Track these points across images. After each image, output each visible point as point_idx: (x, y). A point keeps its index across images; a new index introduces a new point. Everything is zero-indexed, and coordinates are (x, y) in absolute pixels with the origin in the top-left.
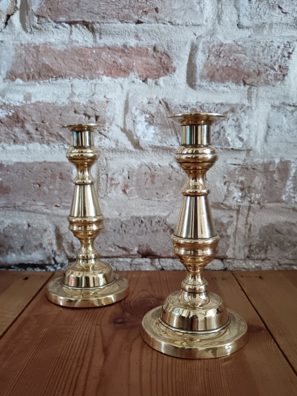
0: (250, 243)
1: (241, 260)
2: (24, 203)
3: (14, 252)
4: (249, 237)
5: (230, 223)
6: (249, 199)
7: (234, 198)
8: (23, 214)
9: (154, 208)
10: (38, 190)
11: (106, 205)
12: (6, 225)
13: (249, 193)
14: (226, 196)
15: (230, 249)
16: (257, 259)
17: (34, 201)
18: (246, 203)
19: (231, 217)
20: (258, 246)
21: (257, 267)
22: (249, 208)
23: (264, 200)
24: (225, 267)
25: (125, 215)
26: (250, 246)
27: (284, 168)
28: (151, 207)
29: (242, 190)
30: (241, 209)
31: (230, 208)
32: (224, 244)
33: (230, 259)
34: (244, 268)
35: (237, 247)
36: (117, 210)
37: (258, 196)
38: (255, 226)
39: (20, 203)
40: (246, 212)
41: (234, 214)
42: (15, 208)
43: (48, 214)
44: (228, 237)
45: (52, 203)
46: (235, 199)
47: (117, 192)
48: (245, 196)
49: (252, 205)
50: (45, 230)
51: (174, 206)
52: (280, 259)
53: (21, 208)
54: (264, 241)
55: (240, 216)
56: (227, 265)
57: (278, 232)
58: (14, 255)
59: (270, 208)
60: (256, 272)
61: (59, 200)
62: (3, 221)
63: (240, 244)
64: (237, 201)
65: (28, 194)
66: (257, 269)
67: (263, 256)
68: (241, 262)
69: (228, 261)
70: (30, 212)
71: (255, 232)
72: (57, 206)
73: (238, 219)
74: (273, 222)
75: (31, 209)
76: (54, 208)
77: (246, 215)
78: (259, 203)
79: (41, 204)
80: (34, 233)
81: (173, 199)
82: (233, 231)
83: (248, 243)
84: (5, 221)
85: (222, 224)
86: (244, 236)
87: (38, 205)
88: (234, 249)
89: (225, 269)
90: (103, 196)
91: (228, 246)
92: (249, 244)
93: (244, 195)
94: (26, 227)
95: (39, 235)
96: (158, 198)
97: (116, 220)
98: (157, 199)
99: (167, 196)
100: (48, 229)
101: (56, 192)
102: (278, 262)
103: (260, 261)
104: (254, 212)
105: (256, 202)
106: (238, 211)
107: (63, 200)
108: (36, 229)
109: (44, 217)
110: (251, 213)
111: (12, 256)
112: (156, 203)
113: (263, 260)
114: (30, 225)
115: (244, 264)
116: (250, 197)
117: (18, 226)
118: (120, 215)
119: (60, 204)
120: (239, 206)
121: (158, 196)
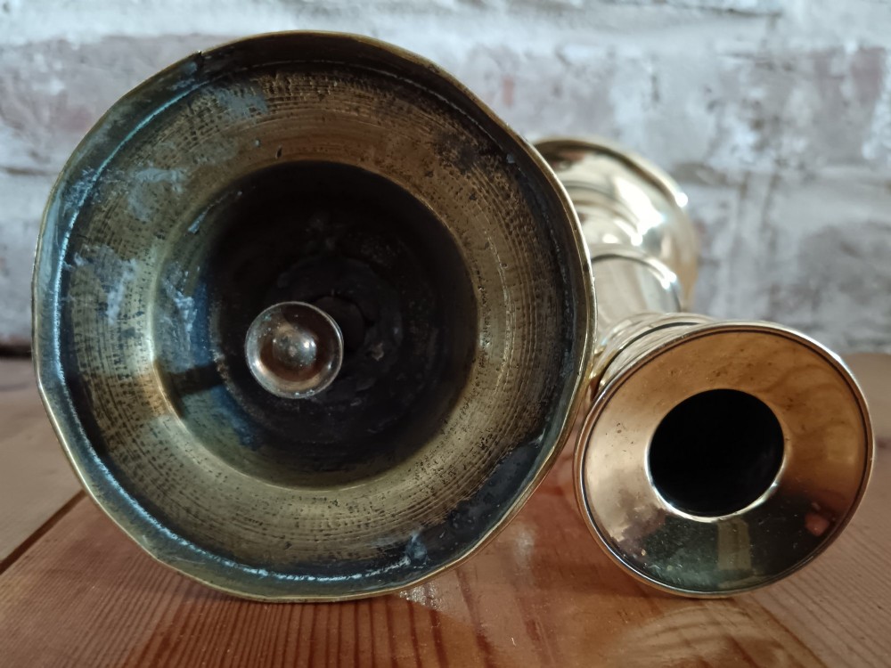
0: (774, 281)
4: (769, 266)
6: (775, 154)
7: (734, 150)
13: (774, 136)
14: (713, 145)
18: (765, 165)
19: (725, 206)
22: (775, 182)
23: (815, 157)
26: (774, 291)
27: (869, 67)
29: (757, 125)
30: (751, 182)
31: (722, 180)
32: (704, 285)
37: (800, 144)
38: (785, 234)
41: (732, 198)
44: (715, 263)
48: (765, 145)
49: (784, 172)
52: (849, 325)
54: (810, 277)
57: (847, 251)
63: (746, 283)
64: (741, 160)
73: (741, 212)
82: (729, 247)
83: (767, 283)
85: (702, 225)
86: (757, 263)
91: (712, 291)
92: (771, 287)
93: (760, 143)
104: (784, 194)
105: (794, 163)
106: (744, 188)
110: (775, 197)
116: (778, 148)
120: (748, 175)
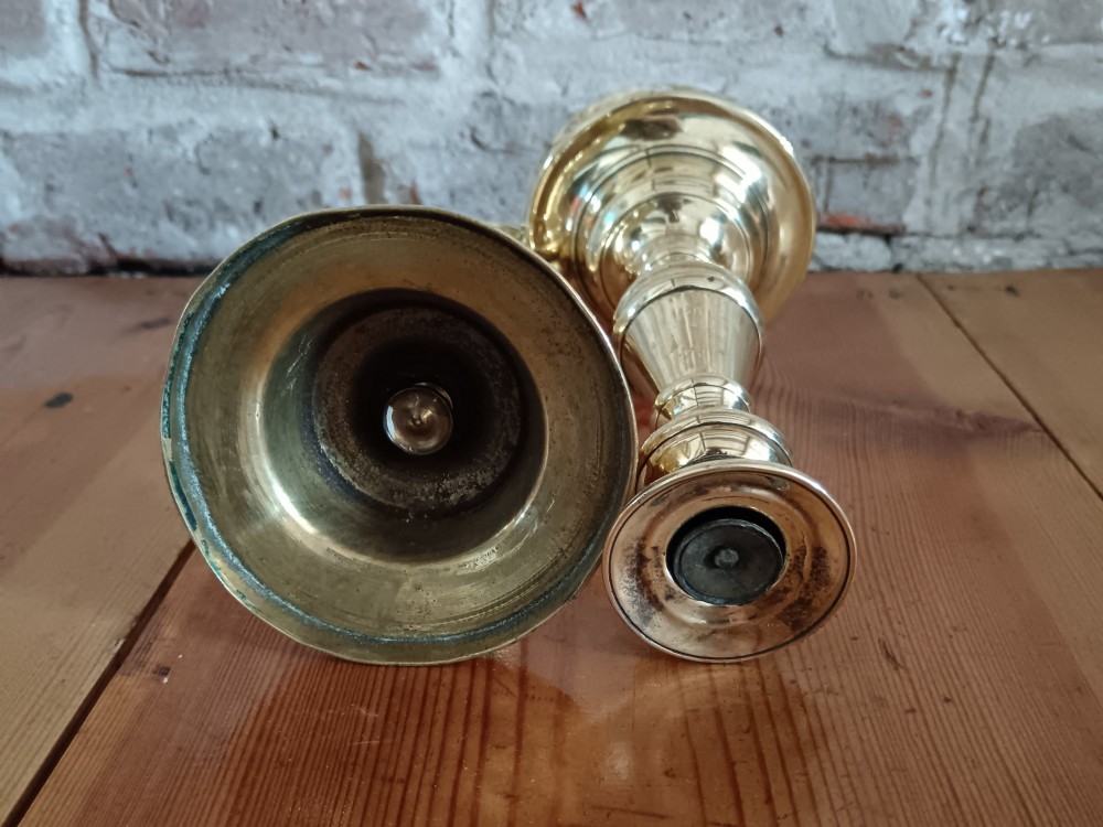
0: (983, 181)
1: (948, 237)
2: (255, 59)
3: (232, 221)
4: (978, 163)
5: (921, 115)
6: (991, 32)
7: (941, 28)
8: (254, 97)
9: (676, 66)
10: (297, 11)
11: (520, 59)
12: (201, 135)
13: (991, 10)
14: (915, 24)
15: (917, 202)
16: (1000, 236)
17: (288, 49)
18: (979, 46)
19: (928, 94)
20: (1008, 192)
21: (998, 261)
22: (990, 64)
23: (1040, 35)
24: (897, 262)
25: (581, 94)
26: (982, 192)
28: (667, 66)
30: (960, 66)
31: (925, 65)
32: (899, 186)
33: (914, 234)
34: (955, 264)
35: (938, 196)
36: (556, 77)
37: (1022, 21)
38: (1001, 125)
39: (241, 59)
40: (977, 76)
41: (937, 84)
42: (229, 74)
43: (333, 95)
44: (913, 161)
45: (345, 57)
46: (945, 33)
47: (556, 15)
48: (979, 20)
49: (1000, 53)
50: (328, 149)
51: (741, 61)
52: (1074, 232)
53: (246, 74)
54: (1026, 176)
55: (957, 92)
56: (902, 256)
57: (1076, 143)
58: (233, 232)
59: (1060, 64)
60: (994, 275)
61: (366, 44)
62: (192, 122)
63: (950, 184)
64: (950, 40)
65: (266, 25)
66: (996, 268)
67: (1020, 225)
68: (948, 244)
69: (906, 240)
70: (276, 87)
71: (1002, 146)
72: (361, 66)
73: (948, 100)
74: (1063, 111)
75: (278, 77)
76: (353, 72)
77: (975, 86)
78: (1022, 46)
79: (309, 58)
80: (292, 158)
81: (739, 34)
82: (930, 140)
83: (975, 184)
84: (200, 121)
85: (895, 120)
86: (965, 160)
87: (300, 64)
88: (928, 202)
89: (897, 269)
90: (508, 28)
91: (909, 193)
92: (979, 187)
93: (973, 19)
94: (265, 139)
95: (308, 165)
96: (691, 32)
97: (552, 109)
98: (685, 36)
99: (721, 23)
100: (336, 145)
101: (358, 18)
102: (1067, 244)
103: (1009, 242)
104: (1003, 77)
105: (1013, 42)
106: (951, 73)
107: (382, 43)
108: (299, 146)
109: (322, 103)
110: (992, 81)
111: (226, 235)
112: (683, 51)
113: (1019, 237)
114: (280, 132)
115: (956, 252)
116: (995, 25)
117: (239, 136)
118: (565, 91)
119: (374, 59)
120: (956, 58)
121: (691, 24)
